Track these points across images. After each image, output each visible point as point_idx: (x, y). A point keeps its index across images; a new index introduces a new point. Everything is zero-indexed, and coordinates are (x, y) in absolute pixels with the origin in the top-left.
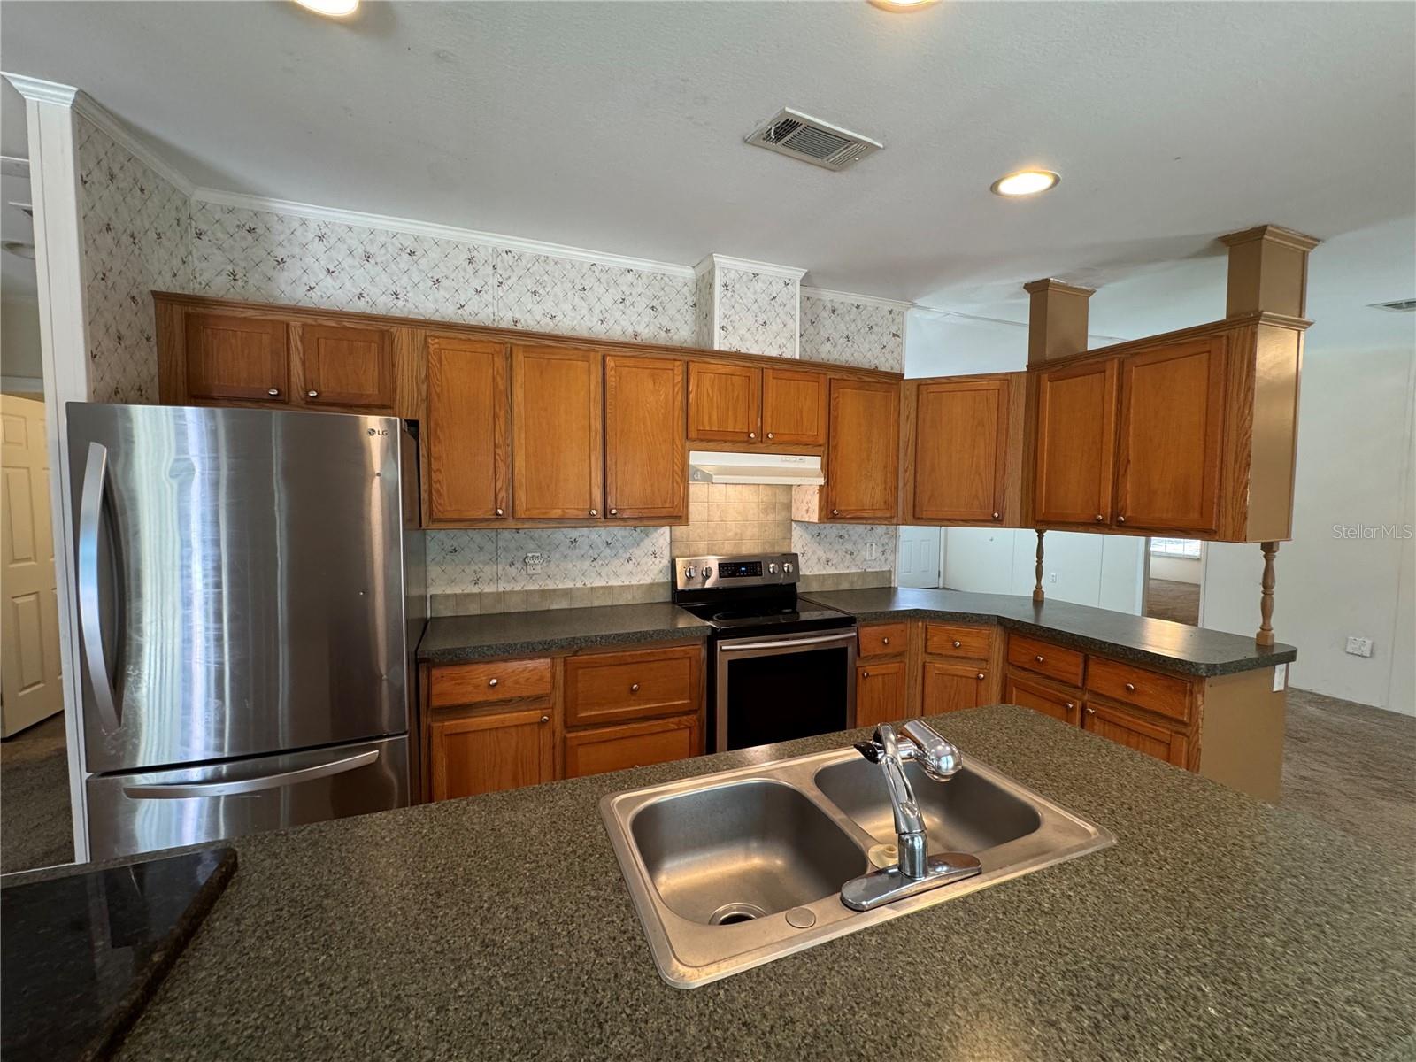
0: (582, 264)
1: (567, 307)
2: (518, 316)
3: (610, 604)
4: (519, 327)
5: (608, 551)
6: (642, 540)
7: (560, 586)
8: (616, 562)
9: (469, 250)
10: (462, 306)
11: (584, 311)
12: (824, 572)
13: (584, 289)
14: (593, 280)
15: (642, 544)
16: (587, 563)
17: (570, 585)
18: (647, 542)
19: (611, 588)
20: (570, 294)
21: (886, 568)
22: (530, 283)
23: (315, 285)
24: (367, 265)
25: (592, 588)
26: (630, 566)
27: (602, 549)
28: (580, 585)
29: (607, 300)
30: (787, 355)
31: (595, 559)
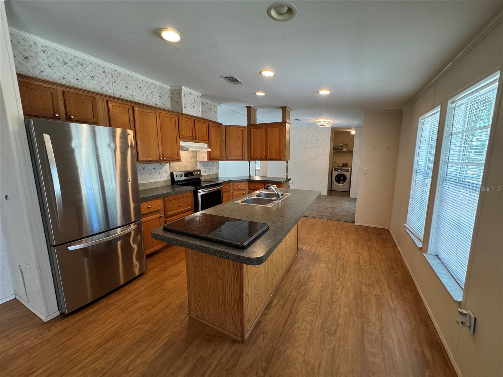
0: (139, 79)
1: (136, 93)
2: (121, 94)
3: (156, 187)
4: (122, 97)
5: (154, 171)
6: (162, 168)
7: (142, 183)
8: (156, 174)
9: (103, 68)
10: (102, 88)
11: (141, 95)
12: (204, 175)
13: (141, 88)
14: (143, 85)
15: (163, 169)
16: (148, 175)
17: (144, 182)
18: (164, 168)
19: (156, 182)
20: (137, 89)
21: (217, 173)
22: (124, 83)
23: (43, 70)
24: (65, 66)
25: (151, 183)
26: (160, 175)
27: (152, 170)
28: (147, 182)
29: (148, 92)
30: (199, 116)
31: (151, 174)
